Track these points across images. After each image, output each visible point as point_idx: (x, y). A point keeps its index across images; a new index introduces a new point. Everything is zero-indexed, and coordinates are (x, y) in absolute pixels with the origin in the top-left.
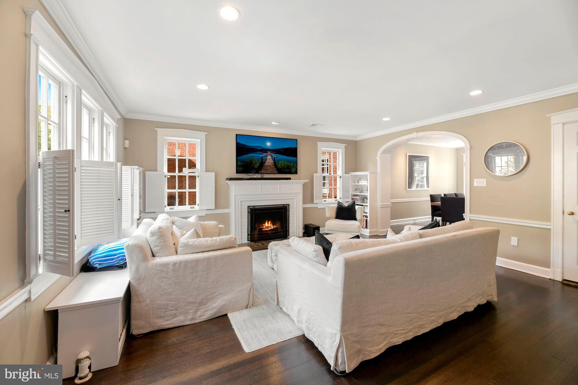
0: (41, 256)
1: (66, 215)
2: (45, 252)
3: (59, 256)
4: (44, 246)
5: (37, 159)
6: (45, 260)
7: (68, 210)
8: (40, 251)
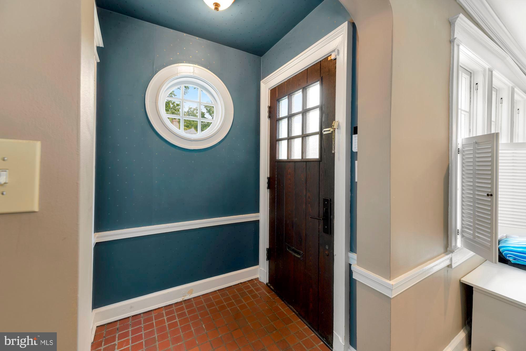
0: (460, 231)
1: (489, 199)
2: (463, 229)
3: (479, 237)
4: (462, 224)
5: (457, 146)
6: (463, 236)
7: (490, 194)
8: (459, 227)
